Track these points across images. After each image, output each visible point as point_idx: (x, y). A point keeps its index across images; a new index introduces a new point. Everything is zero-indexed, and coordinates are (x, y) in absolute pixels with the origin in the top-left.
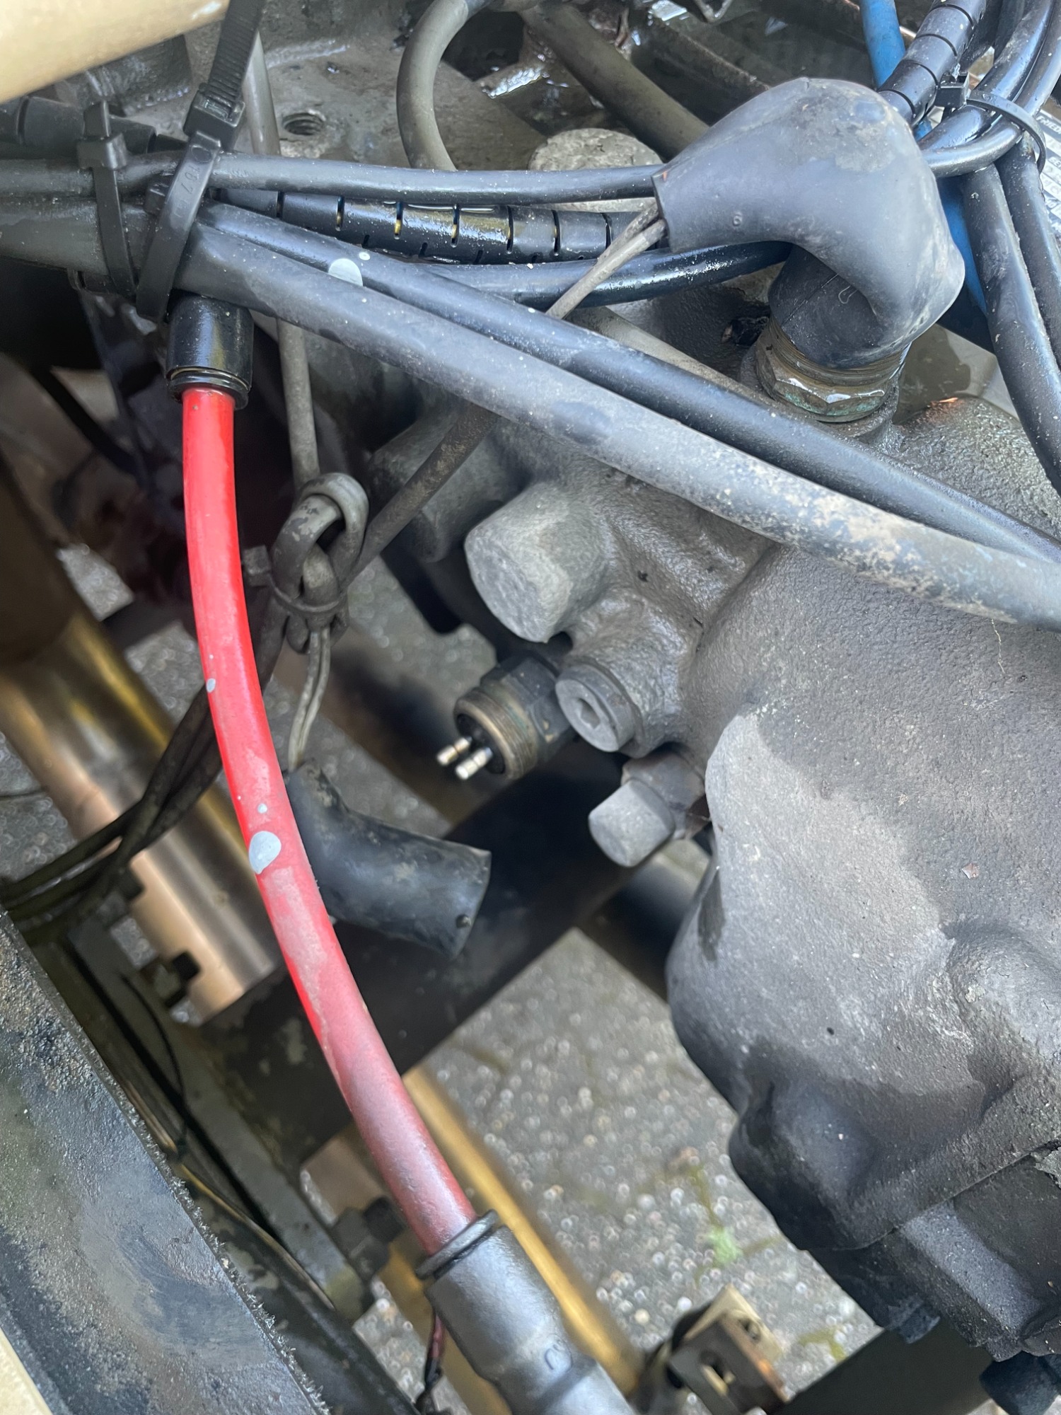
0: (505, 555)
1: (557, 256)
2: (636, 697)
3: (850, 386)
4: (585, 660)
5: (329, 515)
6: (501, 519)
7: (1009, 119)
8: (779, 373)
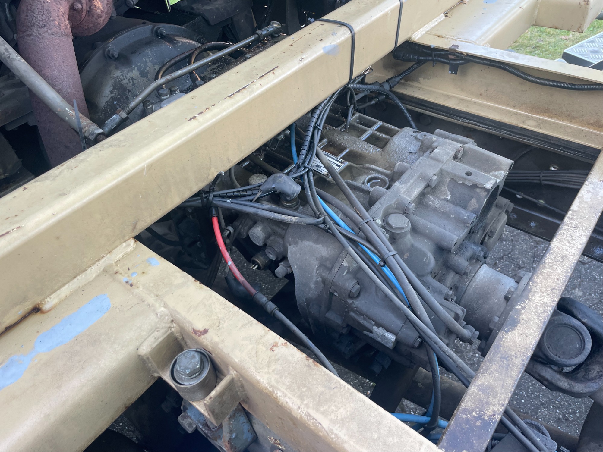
0: (254, 233)
1: (253, 194)
2: (276, 250)
3: (291, 203)
4: (269, 246)
5: (228, 232)
6: (253, 228)
7: (307, 167)
8: (283, 203)
